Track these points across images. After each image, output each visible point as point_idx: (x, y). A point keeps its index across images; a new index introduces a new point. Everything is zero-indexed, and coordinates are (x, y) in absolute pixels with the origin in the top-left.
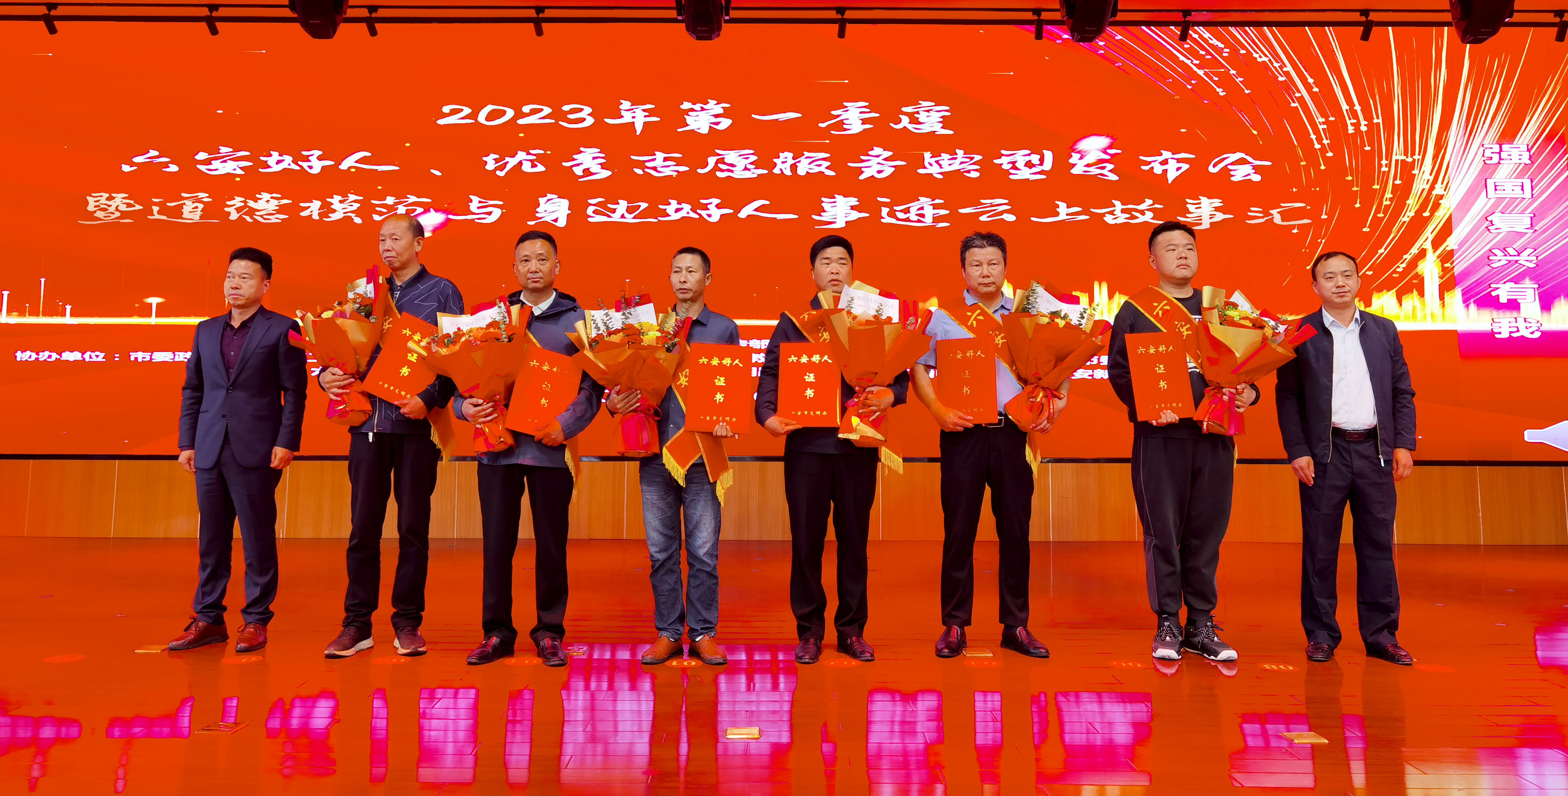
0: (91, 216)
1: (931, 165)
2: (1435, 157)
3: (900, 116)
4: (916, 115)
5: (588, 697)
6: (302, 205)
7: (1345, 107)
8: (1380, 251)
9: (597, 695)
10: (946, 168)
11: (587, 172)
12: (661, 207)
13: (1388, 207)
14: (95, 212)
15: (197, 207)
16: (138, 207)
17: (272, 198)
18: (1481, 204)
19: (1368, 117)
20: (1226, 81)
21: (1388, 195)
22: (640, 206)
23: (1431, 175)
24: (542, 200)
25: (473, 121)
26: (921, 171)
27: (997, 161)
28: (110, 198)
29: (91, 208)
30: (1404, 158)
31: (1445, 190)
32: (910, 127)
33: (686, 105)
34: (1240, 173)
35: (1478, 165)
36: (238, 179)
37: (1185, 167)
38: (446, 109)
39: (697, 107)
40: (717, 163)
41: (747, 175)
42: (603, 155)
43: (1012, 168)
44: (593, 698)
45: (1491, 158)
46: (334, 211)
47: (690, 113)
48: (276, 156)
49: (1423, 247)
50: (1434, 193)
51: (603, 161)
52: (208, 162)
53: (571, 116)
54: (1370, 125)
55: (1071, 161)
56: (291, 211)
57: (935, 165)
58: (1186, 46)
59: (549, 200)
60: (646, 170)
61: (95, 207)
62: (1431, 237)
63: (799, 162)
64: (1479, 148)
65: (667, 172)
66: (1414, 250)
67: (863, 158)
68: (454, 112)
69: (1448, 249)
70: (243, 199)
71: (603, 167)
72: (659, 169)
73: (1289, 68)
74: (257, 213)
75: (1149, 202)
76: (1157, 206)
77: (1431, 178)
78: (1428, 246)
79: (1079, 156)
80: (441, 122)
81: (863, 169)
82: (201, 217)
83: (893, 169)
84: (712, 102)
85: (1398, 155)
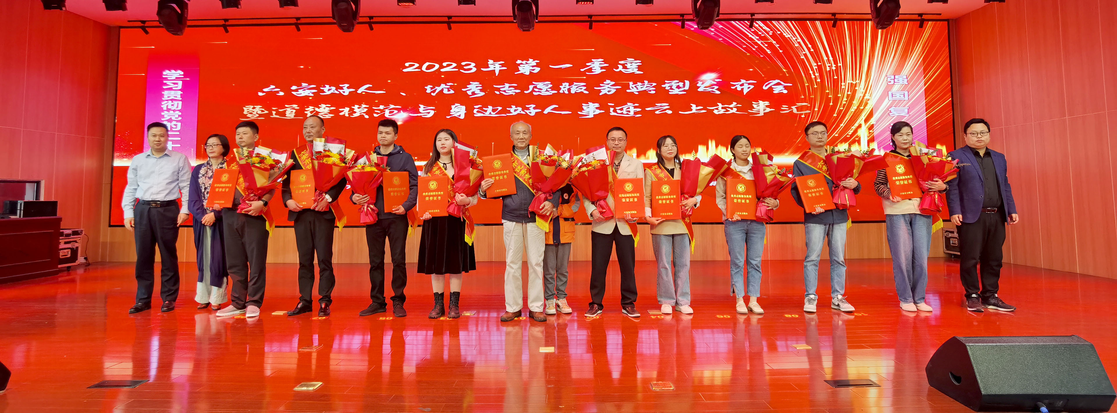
1: (633, 88)
2: (866, 81)
3: (618, 65)
4: (626, 65)
5: (478, 334)
7: (825, 58)
8: (841, 125)
9: (482, 334)
10: (640, 90)
11: (474, 93)
13: (845, 104)
15: (292, 112)
16: (266, 112)
17: (326, 107)
18: (886, 103)
19: (836, 62)
20: (771, 46)
21: (845, 99)
22: (498, 109)
23: (864, 89)
24: (453, 107)
25: (420, 70)
26: (628, 91)
27: (663, 86)
28: (254, 108)
29: (245, 113)
30: (852, 82)
31: (870, 97)
32: (623, 70)
33: (519, 62)
34: (778, 89)
35: (884, 85)
36: (311, 98)
37: (752, 87)
38: (407, 64)
39: (524, 62)
40: (533, 89)
41: (548, 93)
42: (481, 85)
43: (670, 89)
44: (480, 335)
45: (890, 82)
46: (355, 112)
47: (521, 65)
48: (327, 87)
49: (860, 123)
50: (865, 98)
51: (481, 88)
52: (296, 90)
53: (465, 67)
54: (837, 67)
55: (698, 85)
56: (336, 112)
57: (635, 88)
58: (752, 30)
59: (456, 106)
60: (501, 92)
61: (248, 112)
62: (864, 118)
63: (572, 87)
64: (885, 77)
65: (510, 93)
66: (856, 125)
67: (601, 85)
68: (411, 66)
69: (872, 124)
70: (313, 107)
71: (481, 90)
72: (507, 91)
73: (800, 40)
75: (735, 103)
76: (738, 105)
77: (864, 91)
78: (863, 123)
79: (702, 83)
80: (405, 70)
81: (601, 90)
83: (615, 90)
84: (531, 60)
85: (849, 80)
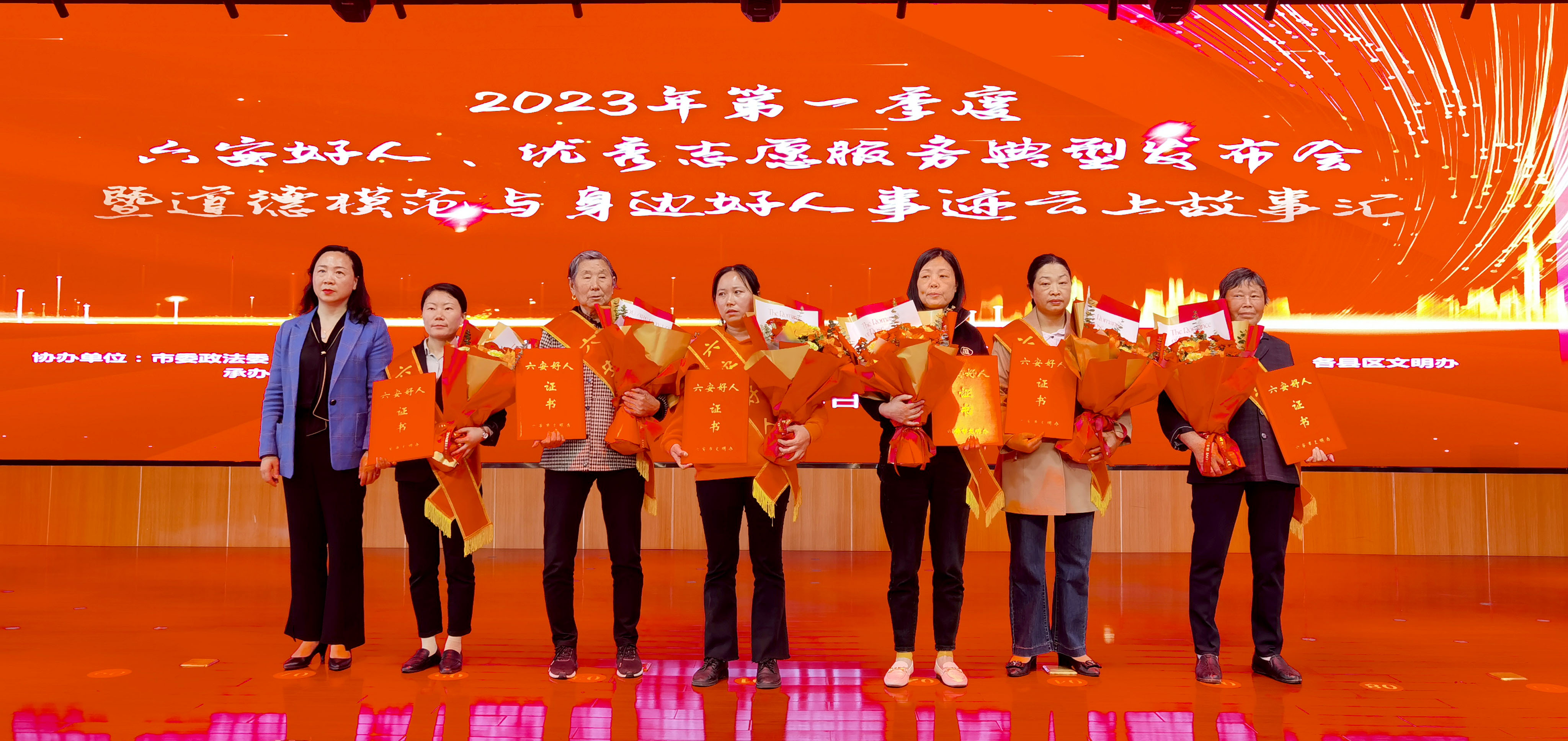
0: (108, 210)
1: (996, 154)
2: (1539, 143)
3: (964, 102)
4: (981, 101)
6: (330, 198)
7: (1442, 90)
8: (1478, 246)
10: (1013, 158)
11: (630, 163)
12: (708, 200)
13: (1486, 198)
14: (112, 206)
15: (219, 201)
16: (157, 201)
17: (297, 191)
19: (1467, 101)
20: (1313, 63)
21: (1487, 185)
22: (685, 199)
23: (1533, 163)
24: (582, 193)
25: (508, 109)
26: (985, 161)
27: (1066, 150)
28: (128, 192)
29: (108, 202)
30: (1505, 145)
31: (1548, 180)
32: (974, 113)
33: (734, 91)
34: (1327, 162)
36: (261, 171)
37: (1268, 155)
38: (480, 96)
39: (746, 93)
40: (767, 153)
41: (800, 165)
42: (646, 145)
43: (1082, 158)
46: (363, 205)
47: (738, 100)
48: (300, 146)
49: (1523, 240)
50: (1537, 182)
51: (647, 151)
52: (229, 153)
53: (612, 103)
54: (1470, 110)
55: (1146, 150)
56: (318, 204)
57: (1000, 154)
58: (1271, 25)
59: (589, 193)
60: (692, 160)
61: (113, 200)
62: (1532, 231)
63: (855, 151)
65: (714, 162)
66: (1514, 245)
67: (923, 146)
68: (487, 99)
69: (1551, 243)
70: (267, 193)
71: (646, 156)
72: (705, 160)
73: (1382, 49)
74: (281, 207)
75: (1228, 193)
76: (1237, 198)
77: (1534, 167)
78: (1529, 239)
79: (1154, 144)
80: (474, 110)
81: (923, 159)
82: (224, 212)
83: (956, 159)
84: (762, 88)
85: (1499, 142)
